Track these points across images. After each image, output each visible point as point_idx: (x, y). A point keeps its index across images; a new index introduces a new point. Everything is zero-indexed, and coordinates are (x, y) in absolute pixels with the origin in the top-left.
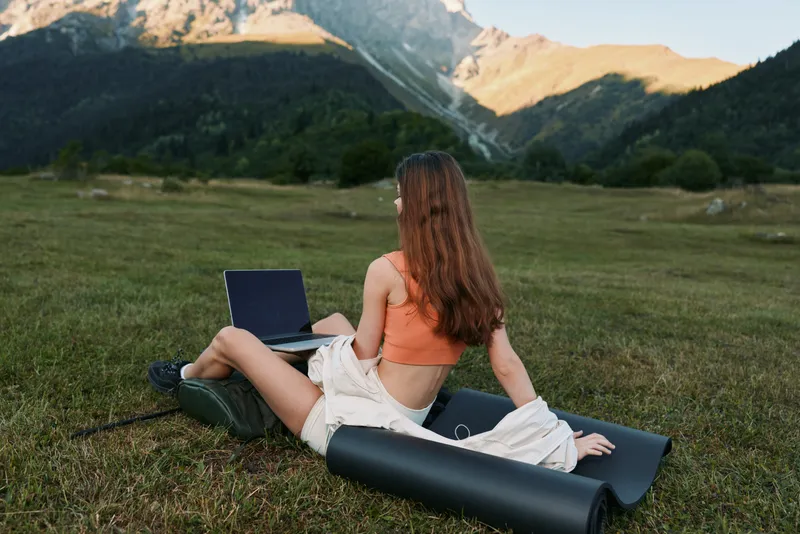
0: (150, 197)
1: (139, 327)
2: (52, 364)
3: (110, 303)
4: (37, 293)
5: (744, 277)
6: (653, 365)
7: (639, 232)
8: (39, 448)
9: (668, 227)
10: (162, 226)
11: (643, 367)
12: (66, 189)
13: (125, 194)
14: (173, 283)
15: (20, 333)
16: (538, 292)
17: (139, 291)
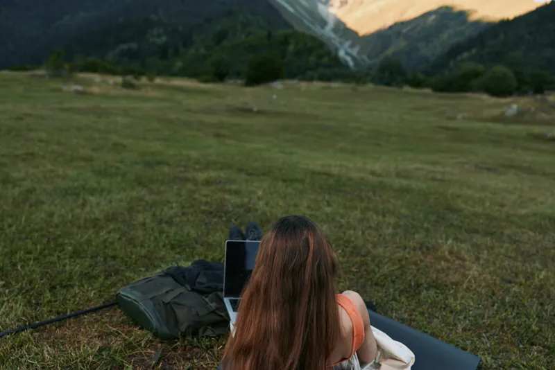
0: (113, 92)
1: (97, 219)
2: (30, 259)
3: (77, 195)
4: (27, 185)
5: (530, 170)
6: (464, 260)
7: (456, 129)
8: (13, 350)
9: (478, 125)
10: (119, 119)
11: (457, 262)
12: (55, 84)
13: (95, 89)
14: (124, 175)
15: (10, 226)
16: (383, 187)
17: (99, 183)
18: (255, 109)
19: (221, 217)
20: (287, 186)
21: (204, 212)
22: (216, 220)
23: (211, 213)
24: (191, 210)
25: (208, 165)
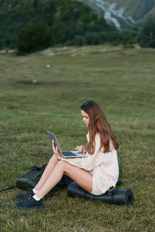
18: (35, 81)
19: (42, 157)
20: (75, 139)
21: (31, 155)
22: (40, 158)
23: (35, 155)
24: (24, 154)
25: (19, 131)
